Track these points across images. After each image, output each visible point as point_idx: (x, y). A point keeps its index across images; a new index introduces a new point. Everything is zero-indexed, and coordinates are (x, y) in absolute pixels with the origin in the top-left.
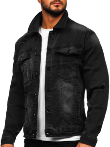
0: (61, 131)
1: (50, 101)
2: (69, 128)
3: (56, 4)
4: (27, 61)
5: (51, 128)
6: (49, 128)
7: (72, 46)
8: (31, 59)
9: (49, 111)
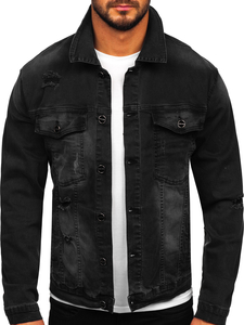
0: (159, 291)
1: (138, 234)
2: (173, 284)
3: (119, 9)
4: (76, 136)
5: (141, 290)
6: (137, 291)
7: (186, 110)
8: (85, 133)
9: (137, 255)
